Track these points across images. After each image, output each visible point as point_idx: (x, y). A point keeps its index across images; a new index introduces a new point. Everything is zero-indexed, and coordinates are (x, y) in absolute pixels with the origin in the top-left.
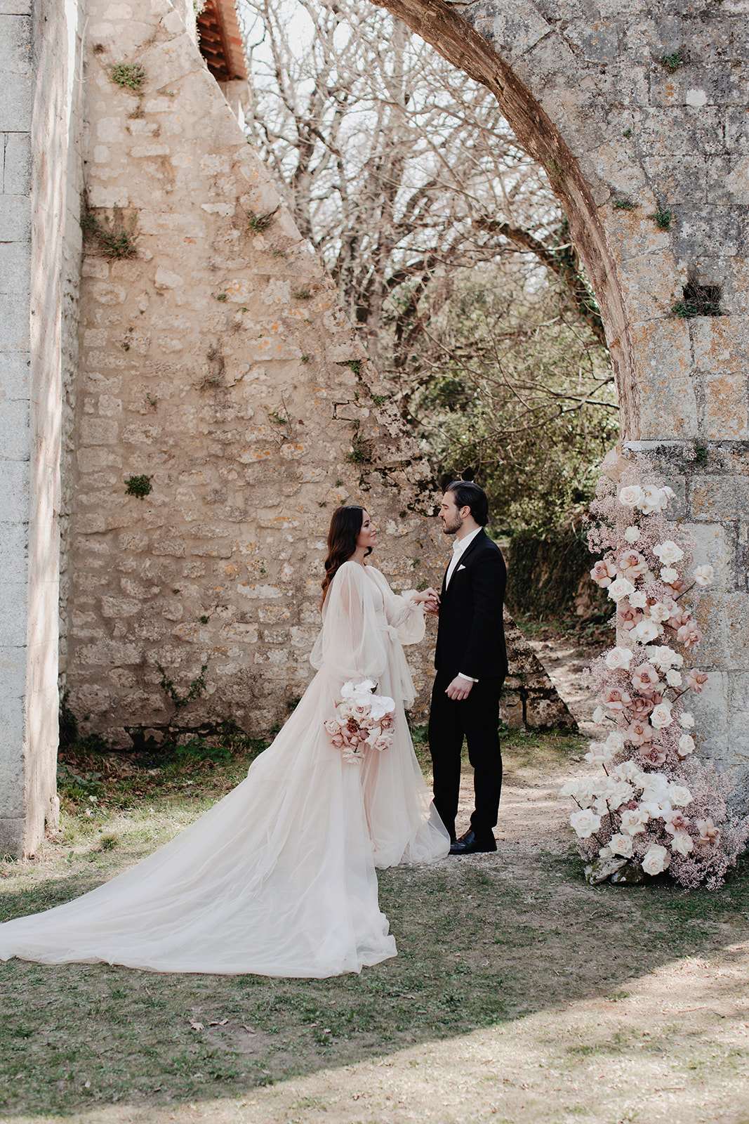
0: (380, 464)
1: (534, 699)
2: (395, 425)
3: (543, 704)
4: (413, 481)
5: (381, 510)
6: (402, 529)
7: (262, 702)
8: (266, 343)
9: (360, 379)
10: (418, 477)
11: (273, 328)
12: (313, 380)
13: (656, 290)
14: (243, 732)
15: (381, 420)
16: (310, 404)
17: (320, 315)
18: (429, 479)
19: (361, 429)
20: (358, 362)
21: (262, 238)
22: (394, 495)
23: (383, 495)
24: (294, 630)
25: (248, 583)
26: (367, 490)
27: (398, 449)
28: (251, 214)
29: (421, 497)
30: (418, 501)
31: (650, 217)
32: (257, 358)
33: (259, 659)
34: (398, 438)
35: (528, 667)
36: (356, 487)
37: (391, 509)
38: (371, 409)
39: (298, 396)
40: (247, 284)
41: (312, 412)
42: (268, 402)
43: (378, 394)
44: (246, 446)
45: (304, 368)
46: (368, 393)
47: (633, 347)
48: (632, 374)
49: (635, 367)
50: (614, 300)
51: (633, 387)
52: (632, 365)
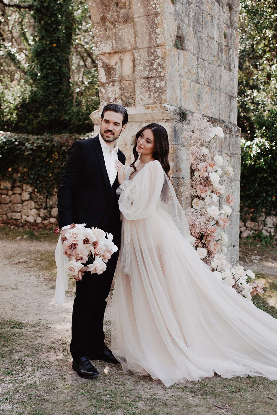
13: (171, 32)
47: (162, 58)
48: (150, 71)
49: (163, 68)
50: (135, 32)
51: (151, 77)
52: (155, 66)
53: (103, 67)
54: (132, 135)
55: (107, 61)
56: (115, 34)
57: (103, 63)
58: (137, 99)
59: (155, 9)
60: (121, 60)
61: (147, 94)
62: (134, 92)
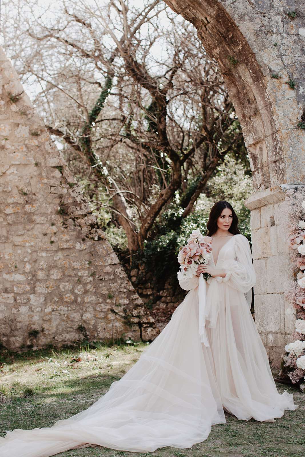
0: (72, 216)
1: (145, 327)
2: (79, 197)
3: (150, 329)
4: (88, 224)
5: (73, 238)
6: (83, 247)
7: (16, 333)
8: (17, 155)
9: (63, 175)
10: (90, 222)
11: (21, 148)
12: (40, 174)
13: (290, 116)
14: (6, 349)
15: (73, 195)
16: (39, 186)
17: (43, 144)
18: (95, 223)
19: (63, 198)
20: (61, 167)
21: (15, 105)
22: (79, 231)
23: (74, 230)
24: (32, 296)
25: (9, 273)
26: (66, 228)
27: (81, 209)
28: (10, 94)
29: (92, 232)
30: (90, 233)
31: (286, 83)
32: (13, 163)
33: (14, 311)
34: (80, 204)
35: (142, 312)
36: (61, 226)
37: (78, 237)
38: (68, 189)
39: (33, 182)
40: (8, 128)
41: (40, 190)
42: (18, 184)
43: (71, 182)
44: (8, 205)
45: (36, 168)
46: (66, 182)
47: (281, 142)
48: (276, 155)
49: (282, 151)
50: (263, 122)
51: (277, 161)
52: (278, 150)
53: (251, 157)
54: (270, 216)
55: (253, 152)
56: (253, 127)
57: (251, 154)
58: (271, 183)
59: (269, 100)
60: (261, 149)
61: (276, 176)
62: (269, 176)
